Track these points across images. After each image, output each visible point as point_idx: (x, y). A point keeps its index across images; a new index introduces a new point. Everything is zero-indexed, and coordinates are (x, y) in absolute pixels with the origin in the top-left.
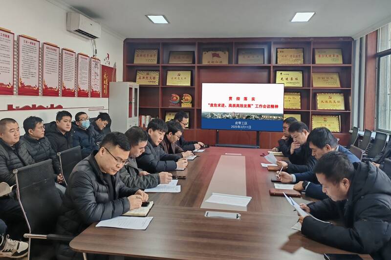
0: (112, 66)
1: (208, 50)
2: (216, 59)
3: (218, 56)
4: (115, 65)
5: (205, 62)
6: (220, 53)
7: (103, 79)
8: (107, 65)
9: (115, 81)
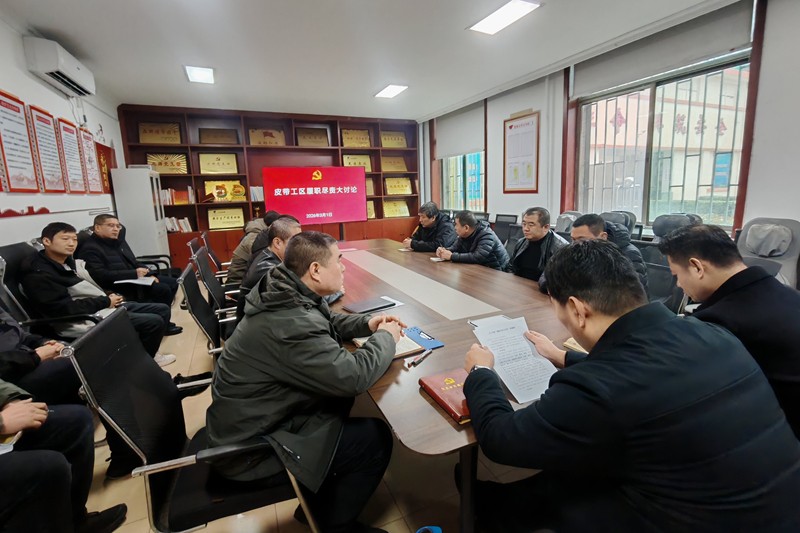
0: (108, 145)
1: (256, 128)
2: (268, 139)
3: (271, 135)
4: (112, 144)
5: (254, 143)
6: (275, 133)
7: (101, 165)
8: (101, 143)
9: (116, 167)
